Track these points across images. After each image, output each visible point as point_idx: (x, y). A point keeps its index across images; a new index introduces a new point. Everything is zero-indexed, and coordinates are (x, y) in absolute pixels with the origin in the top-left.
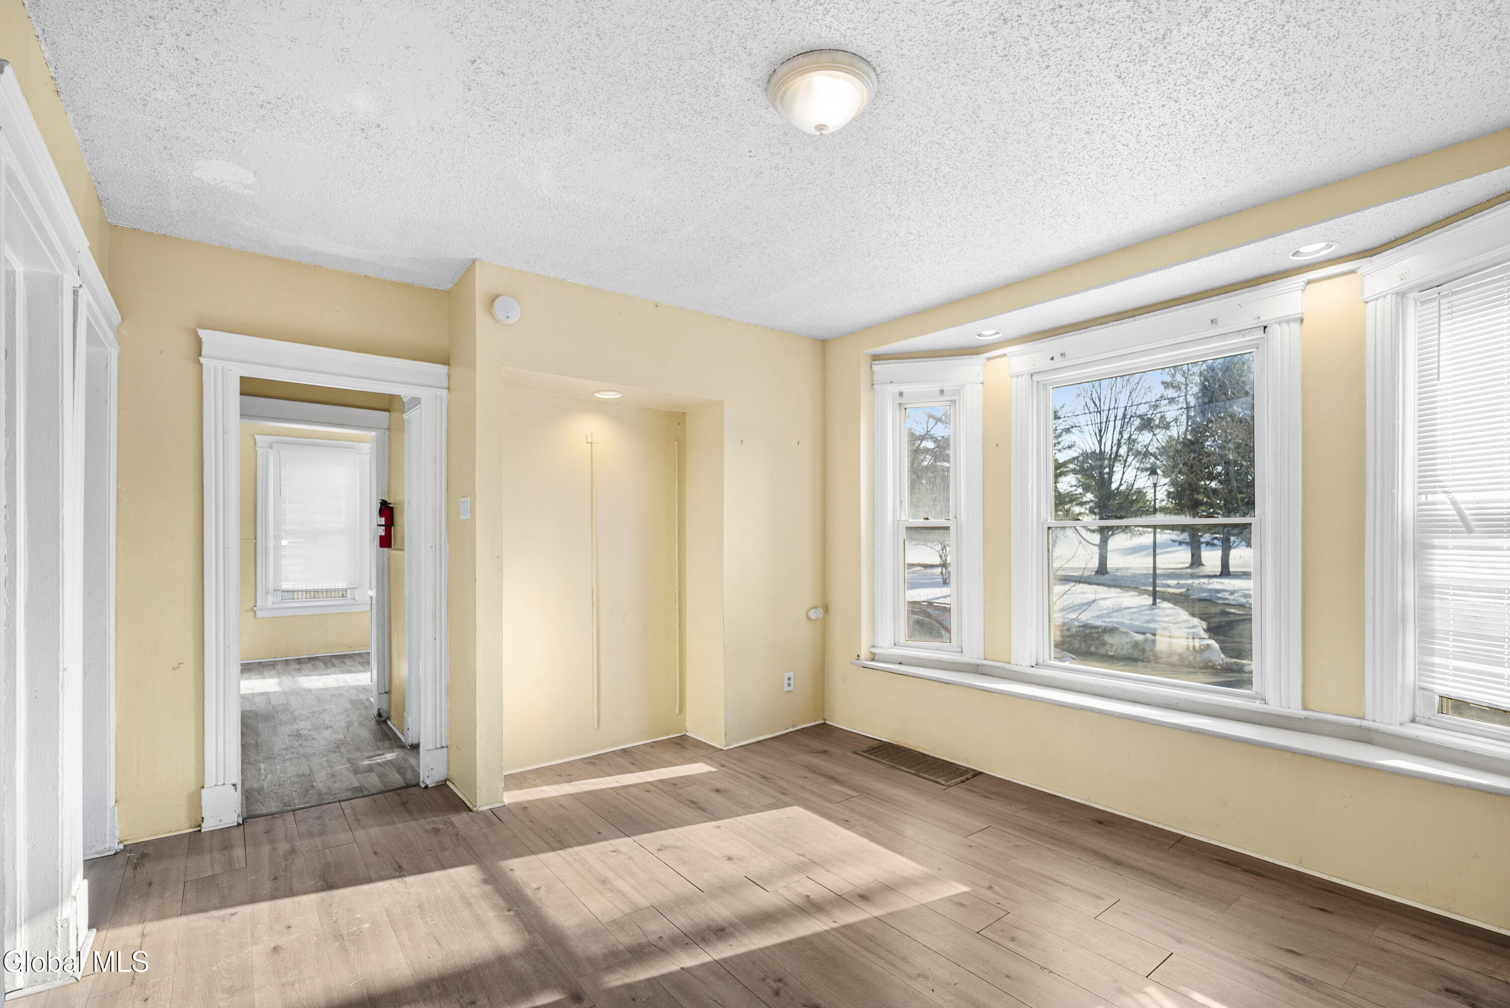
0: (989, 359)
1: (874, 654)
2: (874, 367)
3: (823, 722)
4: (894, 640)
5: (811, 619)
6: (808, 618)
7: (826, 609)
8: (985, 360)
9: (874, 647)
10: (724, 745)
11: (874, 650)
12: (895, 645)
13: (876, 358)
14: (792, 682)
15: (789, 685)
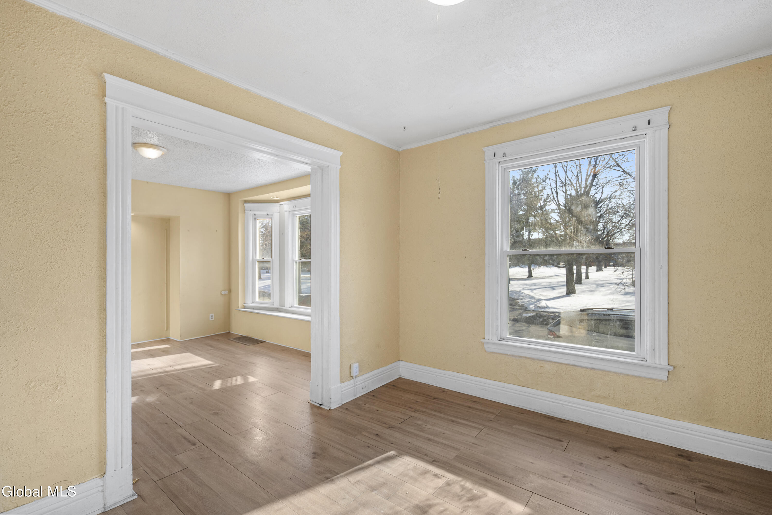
0: (280, 205)
1: (245, 306)
2: (244, 205)
3: (228, 332)
4: (253, 301)
5: (222, 295)
6: (221, 294)
7: (230, 291)
8: (279, 205)
9: (245, 304)
10: (180, 339)
11: (245, 305)
12: (253, 303)
13: (246, 201)
14: (213, 317)
15: (212, 318)
